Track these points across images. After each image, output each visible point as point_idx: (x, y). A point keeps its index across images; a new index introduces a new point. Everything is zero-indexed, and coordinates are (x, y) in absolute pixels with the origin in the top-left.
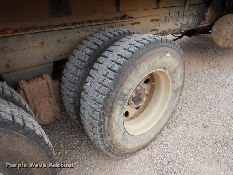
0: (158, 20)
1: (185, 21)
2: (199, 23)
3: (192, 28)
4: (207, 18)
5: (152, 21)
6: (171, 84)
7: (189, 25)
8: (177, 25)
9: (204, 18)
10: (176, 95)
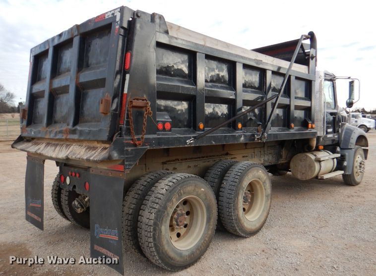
0: (247, 156)
1: (266, 158)
2: (278, 160)
3: (273, 164)
4: (284, 157)
5: (243, 157)
6: (264, 190)
7: (270, 161)
8: (261, 161)
9: (281, 157)
10: (268, 199)
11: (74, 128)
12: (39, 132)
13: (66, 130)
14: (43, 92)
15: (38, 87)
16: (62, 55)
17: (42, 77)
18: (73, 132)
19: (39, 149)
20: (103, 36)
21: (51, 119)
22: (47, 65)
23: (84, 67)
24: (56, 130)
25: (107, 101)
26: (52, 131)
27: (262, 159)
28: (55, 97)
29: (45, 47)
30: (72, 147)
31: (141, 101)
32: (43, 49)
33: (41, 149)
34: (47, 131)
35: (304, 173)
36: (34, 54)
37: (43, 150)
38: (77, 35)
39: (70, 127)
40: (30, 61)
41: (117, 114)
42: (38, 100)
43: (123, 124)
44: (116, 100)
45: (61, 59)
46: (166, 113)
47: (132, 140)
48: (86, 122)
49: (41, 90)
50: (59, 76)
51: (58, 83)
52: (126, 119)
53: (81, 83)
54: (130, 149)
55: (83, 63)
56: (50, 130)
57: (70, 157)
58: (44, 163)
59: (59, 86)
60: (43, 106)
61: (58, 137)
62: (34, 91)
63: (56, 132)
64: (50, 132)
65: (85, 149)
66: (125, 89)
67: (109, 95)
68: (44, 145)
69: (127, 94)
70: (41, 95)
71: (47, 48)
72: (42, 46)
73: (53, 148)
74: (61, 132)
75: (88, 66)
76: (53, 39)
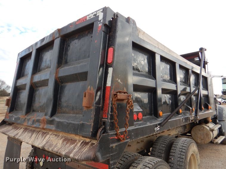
1: (179, 130)
2: (184, 130)
3: (182, 133)
4: (187, 128)
6: (196, 161)
11: (51, 119)
12: (19, 118)
13: (43, 120)
14: (25, 85)
15: (21, 82)
16: (43, 56)
17: (25, 74)
18: (51, 122)
19: (17, 134)
20: (83, 37)
21: (30, 108)
22: (30, 65)
23: (63, 63)
24: (34, 119)
25: (90, 94)
26: (30, 119)
27: (177, 131)
28: (35, 89)
29: (29, 51)
30: (48, 136)
31: (123, 94)
32: (27, 53)
33: (19, 134)
34: (26, 118)
35: (203, 139)
36: (20, 57)
37: (21, 135)
38: (58, 37)
39: (48, 117)
40: (17, 63)
41: (100, 107)
42: (21, 91)
43: (107, 119)
44: (99, 93)
45: (42, 58)
46: (136, 104)
47: (116, 134)
48: (64, 113)
49: (24, 83)
50: (40, 72)
51: (38, 78)
52: (110, 113)
53: (60, 77)
54: (114, 145)
55: (62, 60)
56: (29, 118)
57: (46, 148)
58: (21, 145)
59: (39, 80)
60: (24, 96)
61: (35, 126)
62: (18, 84)
63: (34, 121)
64: (29, 120)
65: (62, 140)
66: (108, 82)
67: (92, 89)
68: (22, 130)
69: (110, 87)
70: (23, 87)
71: (31, 51)
72: (28, 50)
73: (30, 134)
74: (38, 121)
75: (66, 62)
76: (36, 44)
